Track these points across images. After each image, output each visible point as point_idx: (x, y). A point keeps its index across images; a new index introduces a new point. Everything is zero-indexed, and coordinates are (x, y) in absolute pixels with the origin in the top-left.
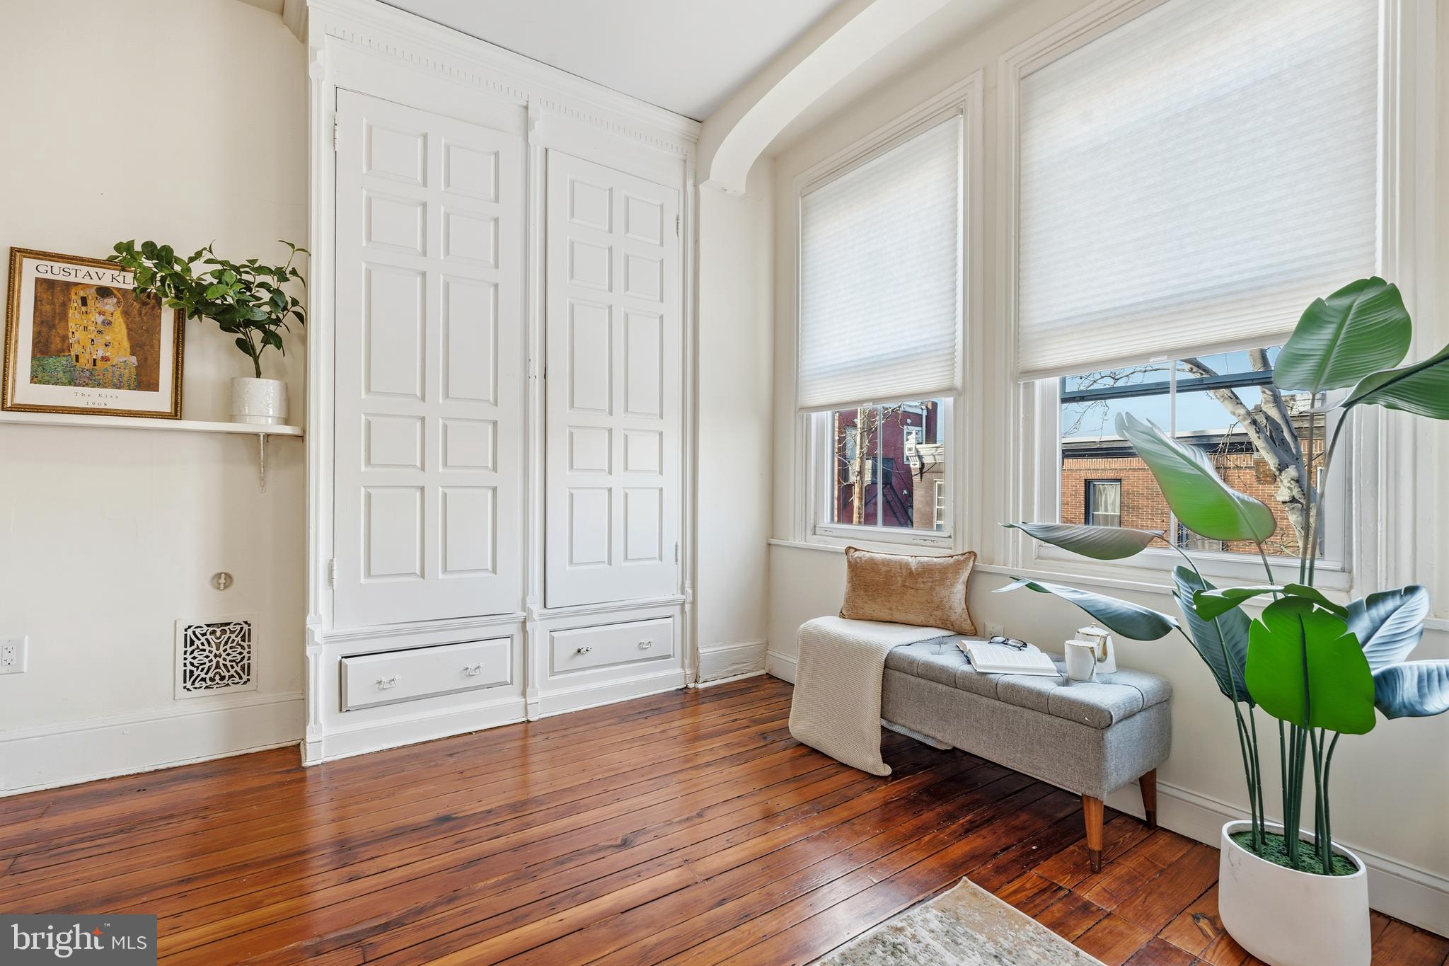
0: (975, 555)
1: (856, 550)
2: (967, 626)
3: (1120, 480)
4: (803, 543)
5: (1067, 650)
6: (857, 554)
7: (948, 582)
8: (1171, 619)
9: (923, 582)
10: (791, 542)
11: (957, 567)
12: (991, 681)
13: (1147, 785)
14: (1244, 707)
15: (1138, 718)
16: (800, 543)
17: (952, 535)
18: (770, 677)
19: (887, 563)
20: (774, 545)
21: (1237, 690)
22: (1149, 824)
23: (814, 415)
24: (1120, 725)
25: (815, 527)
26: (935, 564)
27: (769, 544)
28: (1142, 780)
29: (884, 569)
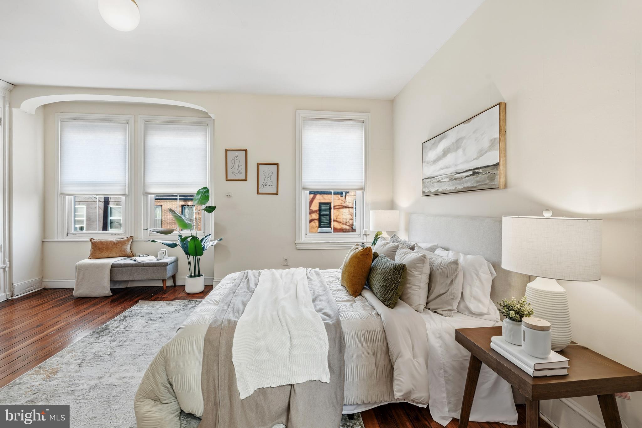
0: (133, 237)
1: (94, 239)
2: (131, 255)
3: (161, 206)
4: (62, 239)
5: (159, 254)
6: (95, 240)
7: (126, 244)
8: (178, 244)
9: (119, 245)
10: (56, 240)
11: (128, 240)
12: (142, 263)
13: (174, 277)
14: (189, 256)
15: (172, 264)
16: (60, 239)
17: (125, 232)
18: (45, 289)
19: (107, 242)
20: (45, 241)
21: (187, 253)
22: (175, 286)
23: (67, 197)
24: (169, 265)
25: (68, 234)
26: (122, 240)
27: (43, 241)
28: (173, 276)
29: (105, 243)
